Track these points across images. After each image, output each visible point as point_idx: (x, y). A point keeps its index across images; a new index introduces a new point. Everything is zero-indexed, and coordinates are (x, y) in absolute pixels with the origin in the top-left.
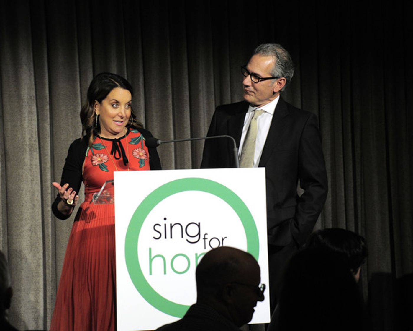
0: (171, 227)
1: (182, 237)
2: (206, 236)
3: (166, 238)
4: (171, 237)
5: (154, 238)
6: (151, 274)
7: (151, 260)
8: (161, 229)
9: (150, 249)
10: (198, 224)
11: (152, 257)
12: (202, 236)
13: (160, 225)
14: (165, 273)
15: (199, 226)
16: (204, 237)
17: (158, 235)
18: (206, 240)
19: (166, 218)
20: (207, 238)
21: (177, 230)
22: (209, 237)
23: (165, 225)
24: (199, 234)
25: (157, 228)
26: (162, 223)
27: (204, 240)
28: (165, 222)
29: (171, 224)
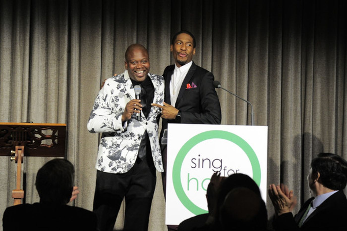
0: (203, 161)
1: (210, 168)
2: (226, 168)
3: (199, 167)
4: (203, 167)
5: (192, 167)
6: (188, 190)
7: (189, 181)
8: (196, 162)
9: (189, 174)
10: (221, 160)
11: (190, 179)
12: (223, 168)
13: (196, 159)
14: (198, 190)
15: (221, 161)
16: (224, 169)
17: (194, 166)
18: (226, 171)
19: (200, 154)
20: (226, 170)
21: (206, 163)
22: (227, 169)
23: (199, 159)
24: (221, 166)
25: (194, 161)
26: (197, 158)
27: (224, 171)
28: (199, 157)
29: (203, 159)
